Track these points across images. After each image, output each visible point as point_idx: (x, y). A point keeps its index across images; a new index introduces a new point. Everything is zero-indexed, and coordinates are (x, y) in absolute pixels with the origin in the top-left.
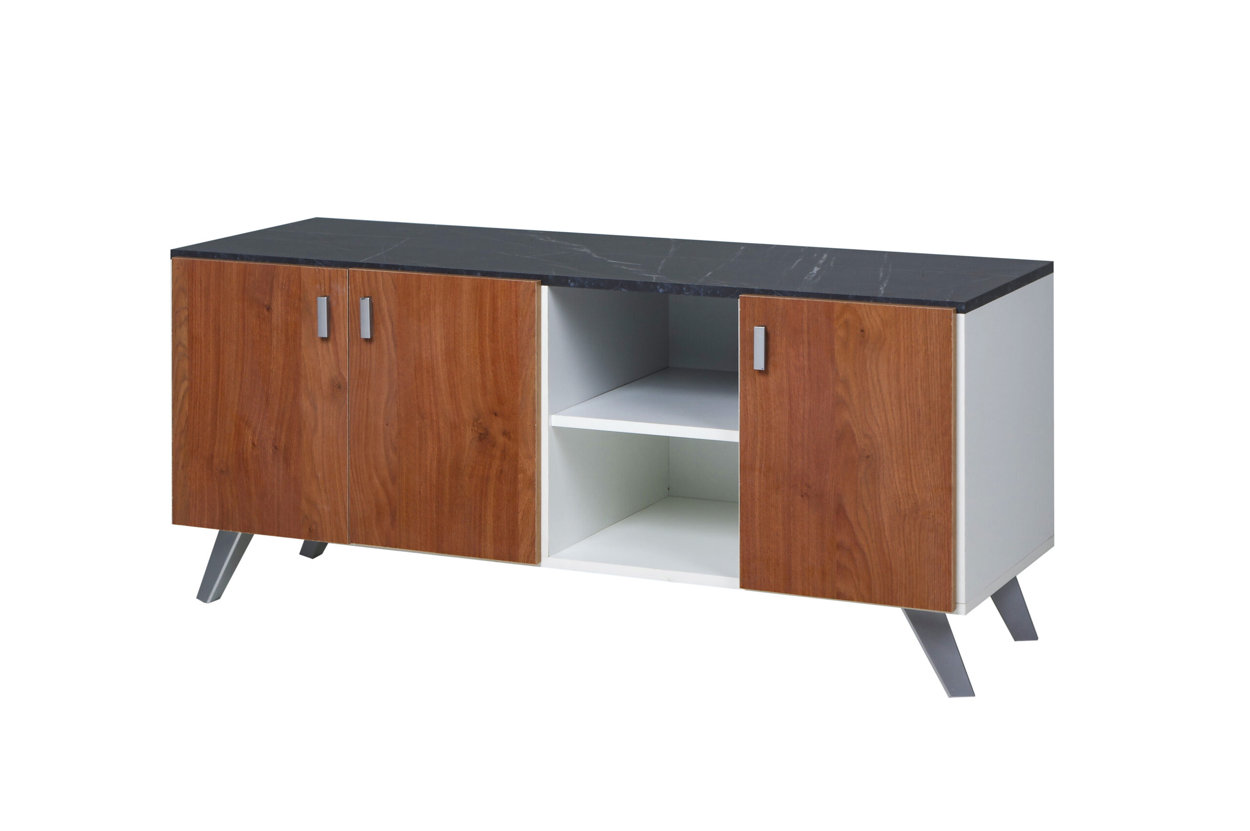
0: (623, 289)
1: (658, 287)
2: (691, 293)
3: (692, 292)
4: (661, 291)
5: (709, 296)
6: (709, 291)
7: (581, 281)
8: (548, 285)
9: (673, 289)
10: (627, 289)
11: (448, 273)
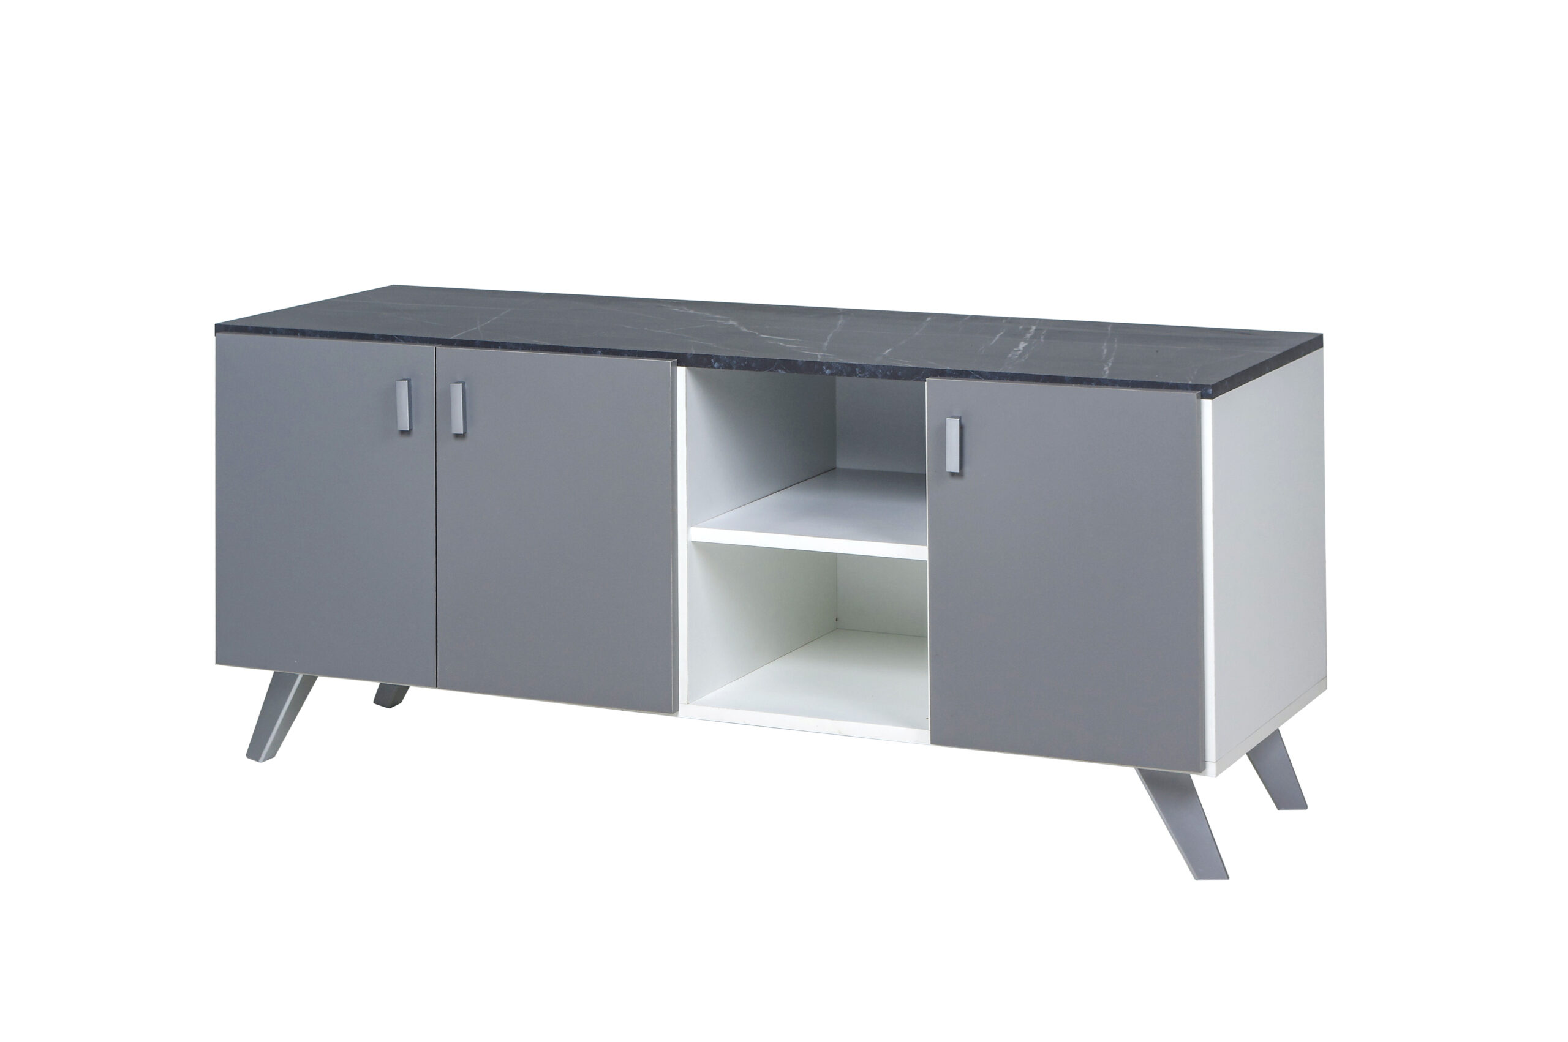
0: (780, 371)
1: (824, 367)
3: (867, 373)
4: (828, 372)
5: (889, 378)
6: (888, 373)
7: (727, 361)
8: (686, 366)
9: (843, 370)
10: (785, 370)
11: (560, 351)
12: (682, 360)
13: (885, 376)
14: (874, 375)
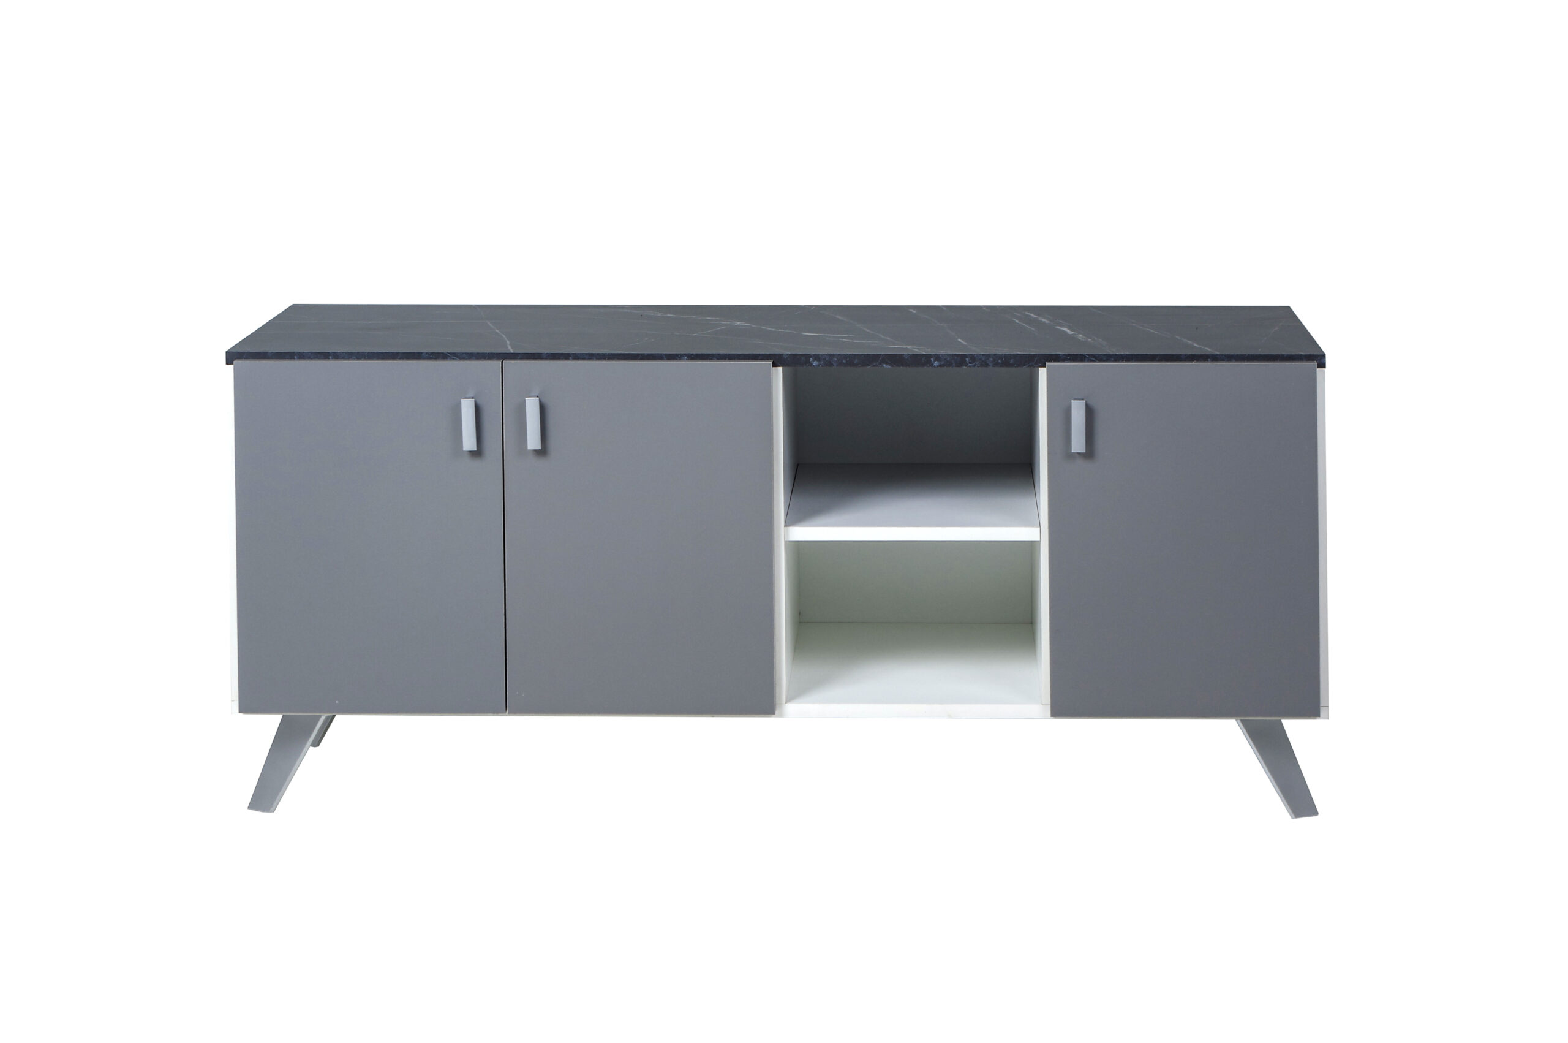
1: (932, 359)
2: (975, 365)
3: (978, 363)
4: (936, 363)
5: (1001, 366)
6: (1000, 361)
7: (827, 359)
8: (782, 366)
9: (953, 361)
10: (890, 364)
11: (641, 359)
12: (777, 360)
13: (996, 364)
14: (985, 364)
